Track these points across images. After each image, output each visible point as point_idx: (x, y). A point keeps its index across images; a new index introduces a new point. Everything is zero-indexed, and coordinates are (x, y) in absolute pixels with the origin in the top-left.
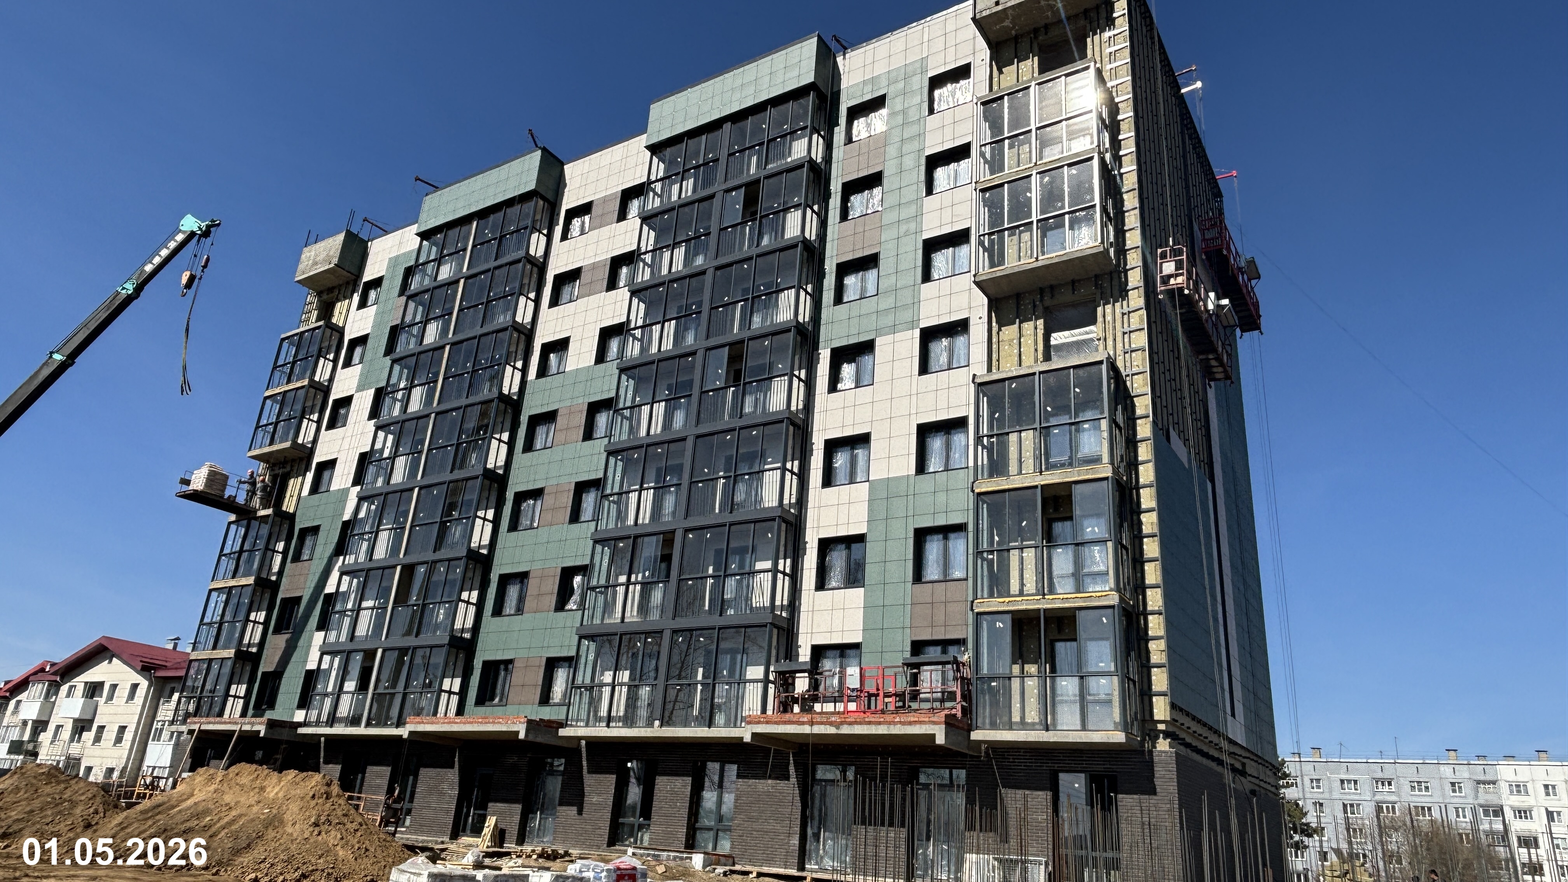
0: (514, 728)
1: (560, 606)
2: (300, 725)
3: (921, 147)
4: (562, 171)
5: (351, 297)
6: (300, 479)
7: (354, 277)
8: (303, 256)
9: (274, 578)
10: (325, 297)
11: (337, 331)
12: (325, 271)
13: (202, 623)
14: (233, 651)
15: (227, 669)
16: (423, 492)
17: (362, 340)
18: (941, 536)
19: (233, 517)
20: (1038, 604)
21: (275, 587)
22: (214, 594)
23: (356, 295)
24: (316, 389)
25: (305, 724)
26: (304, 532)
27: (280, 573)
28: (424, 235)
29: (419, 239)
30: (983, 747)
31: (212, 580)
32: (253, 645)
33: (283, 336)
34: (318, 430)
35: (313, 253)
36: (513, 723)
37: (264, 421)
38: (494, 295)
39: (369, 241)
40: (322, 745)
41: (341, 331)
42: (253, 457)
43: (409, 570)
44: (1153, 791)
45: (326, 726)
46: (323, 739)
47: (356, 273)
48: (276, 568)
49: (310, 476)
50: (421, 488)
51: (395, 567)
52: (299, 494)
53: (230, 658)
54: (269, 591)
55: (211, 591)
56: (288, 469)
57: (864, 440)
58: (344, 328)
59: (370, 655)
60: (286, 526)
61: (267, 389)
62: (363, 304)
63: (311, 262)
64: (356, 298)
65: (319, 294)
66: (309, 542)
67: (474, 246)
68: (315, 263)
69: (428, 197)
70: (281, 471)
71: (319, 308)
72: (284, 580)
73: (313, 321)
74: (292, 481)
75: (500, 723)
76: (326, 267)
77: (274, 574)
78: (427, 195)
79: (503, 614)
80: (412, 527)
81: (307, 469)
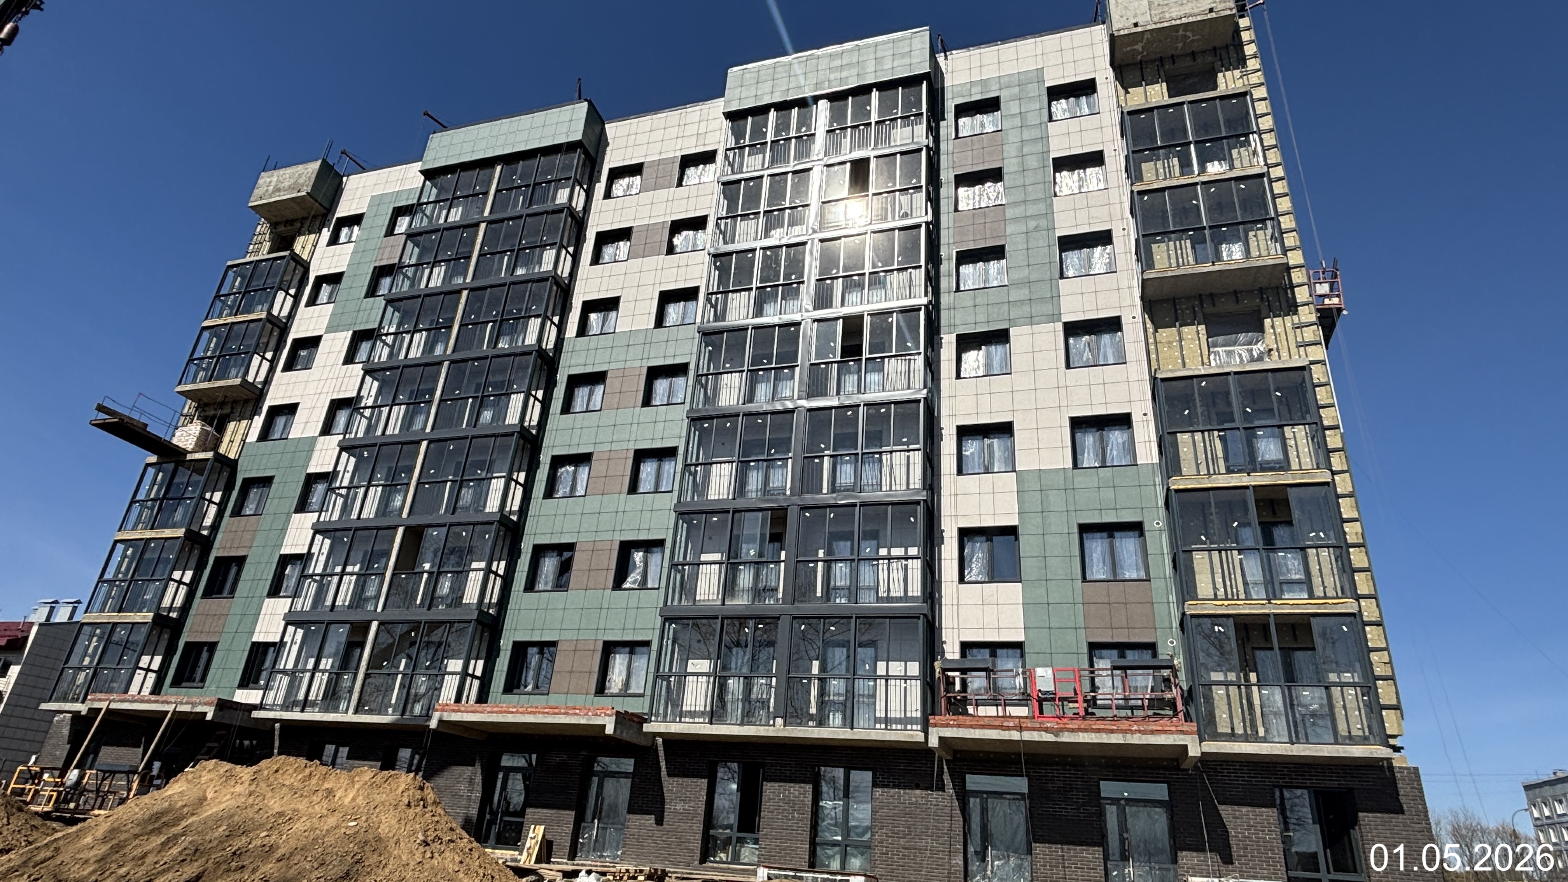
0: (599, 721)
1: (618, 584)
2: (255, 707)
3: (1045, 150)
4: (603, 130)
5: (320, 231)
6: (244, 423)
7: (324, 211)
8: (260, 181)
9: (205, 533)
10: (281, 228)
11: (302, 265)
12: (293, 198)
13: (101, 580)
14: (151, 615)
15: (140, 637)
16: (432, 445)
17: (335, 279)
18: (1105, 534)
19: (153, 459)
20: (1265, 609)
21: (207, 544)
22: (120, 547)
23: (325, 230)
24: (274, 324)
25: (260, 707)
26: (249, 483)
27: (215, 527)
28: (429, 174)
29: (423, 178)
31: (120, 530)
32: (175, 610)
33: (230, 263)
34: (272, 370)
35: (275, 179)
36: (596, 715)
37: (199, 354)
38: (526, 243)
39: (344, 176)
40: (277, 733)
41: (305, 267)
42: (182, 393)
43: (415, 535)
45: (281, 710)
46: (277, 725)
47: (327, 205)
48: (208, 521)
49: (259, 421)
50: (431, 442)
51: (395, 528)
52: (244, 441)
53: (147, 623)
54: (198, 546)
55: (116, 542)
56: (227, 410)
57: (1005, 429)
58: (310, 262)
59: (360, 629)
60: (225, 474)
61: (206, 319)
62: (334, 241)
63: (271, 188)
64: (326, 234)
65: (274, 225)
66: (254, 493)
67: (498, 191)
68: (277, 190)
69: (435, 135)
70: (219, 412)
71: (271, 240)
72: (220, 536)
73: (264, 251)
74: (231, 426)
75: (576, 714)
76: (294, 195)
77: (205, 528)
78: (435, 132)
79: (536, 589)
80: (419, 483)
81: (256, 411)
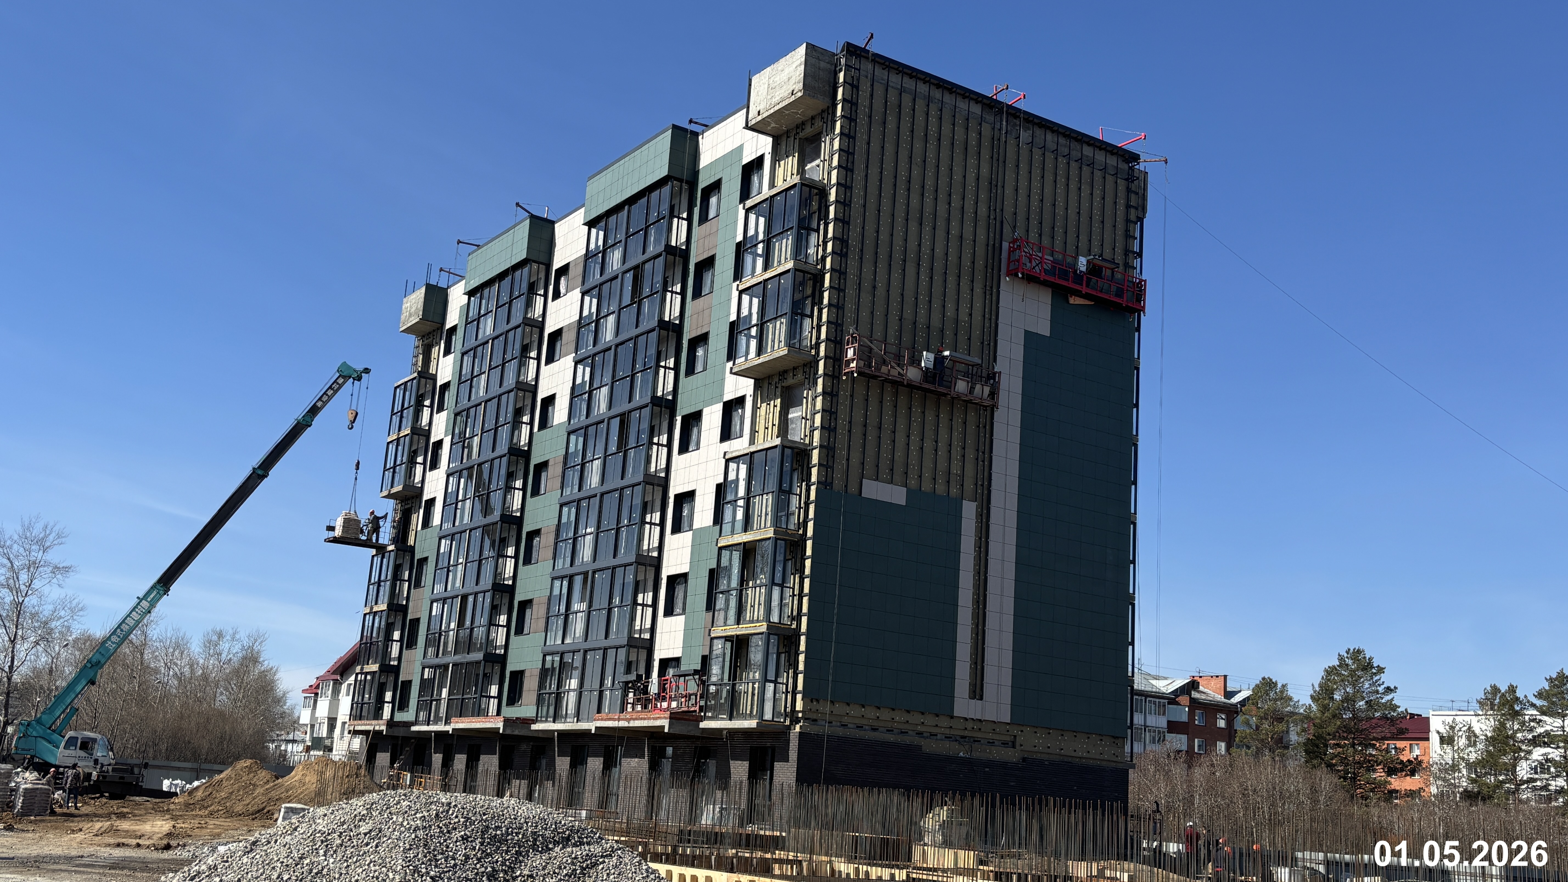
3: (734, 235)
4: (553, 232)
5: (439, 344)
6: (416, 515)
7: (439, 325)
8: (403, 307)
9: (404, 603)
11: (430, 379)
12: (416, 323)
14: (378, 666)
17: (448, 386)
21: (405, 610)
23: (442, 342)
24: (420, 433)
25: (416, 723)
26: (420, 563)
27: (408, 598)
28: (469, 294)
29: (467, 296)
30: (725, 732)
31: (365, 607)
32: (394, 659)
34: (424, 472)
35: (407, 306)
38: (507, 357)
39: (448, 287)
41: (434, 377)
42: (385, 497)
44: (787, 761)
47: (441, 320)
49: (421, 513)
51: (457, 597)
52: (417, 529)
54: (401, 614)
57: (693, 495)
58: (436, 375)
60: (408, 558)
61: (388, 435)
62: (447, 350)
63: (407, 313)
64: (443, 345)
67: (497, 308)
68: (410, 315)
69: (469, 258)
71: (422, 355)
72: (410, 603)
74: (413, 516)
76: (418, 318)
77: (404, 599)
79: (524, 633)
81: (420, 506)
